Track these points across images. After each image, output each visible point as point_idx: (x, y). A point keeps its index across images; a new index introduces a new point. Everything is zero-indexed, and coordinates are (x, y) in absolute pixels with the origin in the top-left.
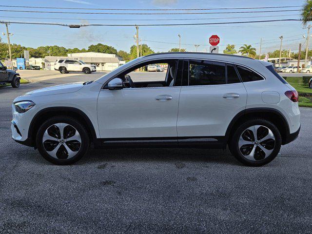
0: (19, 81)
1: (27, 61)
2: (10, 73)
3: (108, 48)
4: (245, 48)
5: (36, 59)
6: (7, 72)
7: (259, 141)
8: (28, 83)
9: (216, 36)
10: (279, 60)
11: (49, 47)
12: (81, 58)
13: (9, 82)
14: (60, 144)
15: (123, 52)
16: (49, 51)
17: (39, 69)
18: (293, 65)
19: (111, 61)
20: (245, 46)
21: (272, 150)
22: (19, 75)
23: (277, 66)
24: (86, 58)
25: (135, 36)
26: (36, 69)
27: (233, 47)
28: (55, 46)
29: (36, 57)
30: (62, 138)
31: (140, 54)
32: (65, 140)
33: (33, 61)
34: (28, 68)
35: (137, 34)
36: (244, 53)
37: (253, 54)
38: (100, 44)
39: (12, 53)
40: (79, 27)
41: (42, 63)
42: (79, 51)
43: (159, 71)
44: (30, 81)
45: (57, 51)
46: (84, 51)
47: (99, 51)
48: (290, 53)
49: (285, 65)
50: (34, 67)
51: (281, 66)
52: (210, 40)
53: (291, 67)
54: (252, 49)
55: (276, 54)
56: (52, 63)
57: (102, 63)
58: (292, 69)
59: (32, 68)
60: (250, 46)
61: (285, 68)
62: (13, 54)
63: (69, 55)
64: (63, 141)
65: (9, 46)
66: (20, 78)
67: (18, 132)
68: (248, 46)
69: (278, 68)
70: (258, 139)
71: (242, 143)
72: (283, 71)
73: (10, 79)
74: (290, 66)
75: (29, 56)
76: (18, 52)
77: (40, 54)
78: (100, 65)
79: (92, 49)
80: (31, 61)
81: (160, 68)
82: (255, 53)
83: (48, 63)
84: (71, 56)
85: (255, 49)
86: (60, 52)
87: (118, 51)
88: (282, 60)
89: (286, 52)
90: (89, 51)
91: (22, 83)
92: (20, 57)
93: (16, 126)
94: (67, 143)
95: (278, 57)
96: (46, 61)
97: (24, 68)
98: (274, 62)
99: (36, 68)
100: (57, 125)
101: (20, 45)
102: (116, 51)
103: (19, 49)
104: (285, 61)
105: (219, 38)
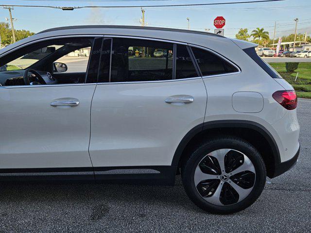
4: (257, 31)
7: (229, 175)
9: (222, 17)
10: (293, 44)
18: (308, 49)
20: (257, 30)
21: (251, 189)
23: (291, 50)
25: (141, 20)
27: (246, 31)
35: (143, 18)
36: (257, 37)
37: (266, 37)
40: (72, 9)
48: (306, 37)
49: (299, 50)
51: (295, 50)
53: (306, 52)
54: (265, 32)
55: (291, 39)
58: (307, 53)
60: (262, 30)
61: (299, 52)
68: (260, 29)
69: (291, 52)
70: (227, 171)
71: (199, 177)
72: (297, 56)
74: (305, 50)
82: (268, 37)
85: (267, 33)
88: (296, 44)
89: (301, 36)
95: (293, 41)
98: (288, 46)
101: (29, 31)
104: (300, 45)
105: (225, 20)
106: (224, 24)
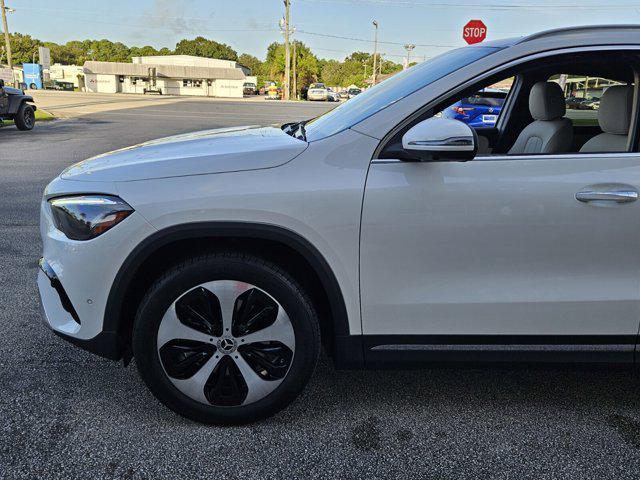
0: (32, 115)
1: (45, 71)
2: (12, 96)
3: (219, 47)
5: (64, 67)
6: (4, 93)
8: (52, 119)
9: (480, 22)
10: (583, 82)
11: (90, 43)
12: (163, 67)
13: (10, 117)
14: (219, 354)
15: (249, 57)
16: (91, 52)
17: (72, 89)
19: (227, 75)
22: (31, 100)
23: (579, 95)
24: (172, 68)
25: (282, 21)
26: (65, 89)
28: (104, 41)
29: (64, 63)
30: (227, 334)
31: (291, 62)
32: (239, 342)
33: (57, 72)
34: (48, 86)
35: (287, 17)
38: (200, 39)
39: (12, 53)
41: (78, 76)
42: (155, 53)
43: (331, 99)
44: (56, 115)
45: (108, 51)
46: (165, 52)
47: (198, 54)
49: (597, 95)
50: (60, 84)
51: (589, 96)
52: (465, 33)
56: (99, 77)
57: (209, 80)
59: (57, 87)
62: (15, 55)
63: (136, 60)
64: (227, 345)
65: (7, 37)
66: (34, 108)
67: (67, 304)
69: (580, 99)
72: (595, 107)
73: (13, 110)
75: (50, 60)
76: (25, 50)
77: (72, 56)
78: (204, 84)
79: (184, 48)
80: (54, 72)
81: (333, 95)
83: (91, 77)
84: (141, 62)
86: (114, 53)
87: (239, 55)
90: (178, 52)
91: (38, 120)
92: (31, 62)
93: (56, 283)
94: (243, 350)
96: (87, 72)
97: (39, 85)
98: (572, 87)
99: (66, 87)
100: (212, 286)
101: (28, 37)
102: (235, 53)
103: (26, 45)
104: (596, 86)
105: (485, 27)
106: (484, 36)
